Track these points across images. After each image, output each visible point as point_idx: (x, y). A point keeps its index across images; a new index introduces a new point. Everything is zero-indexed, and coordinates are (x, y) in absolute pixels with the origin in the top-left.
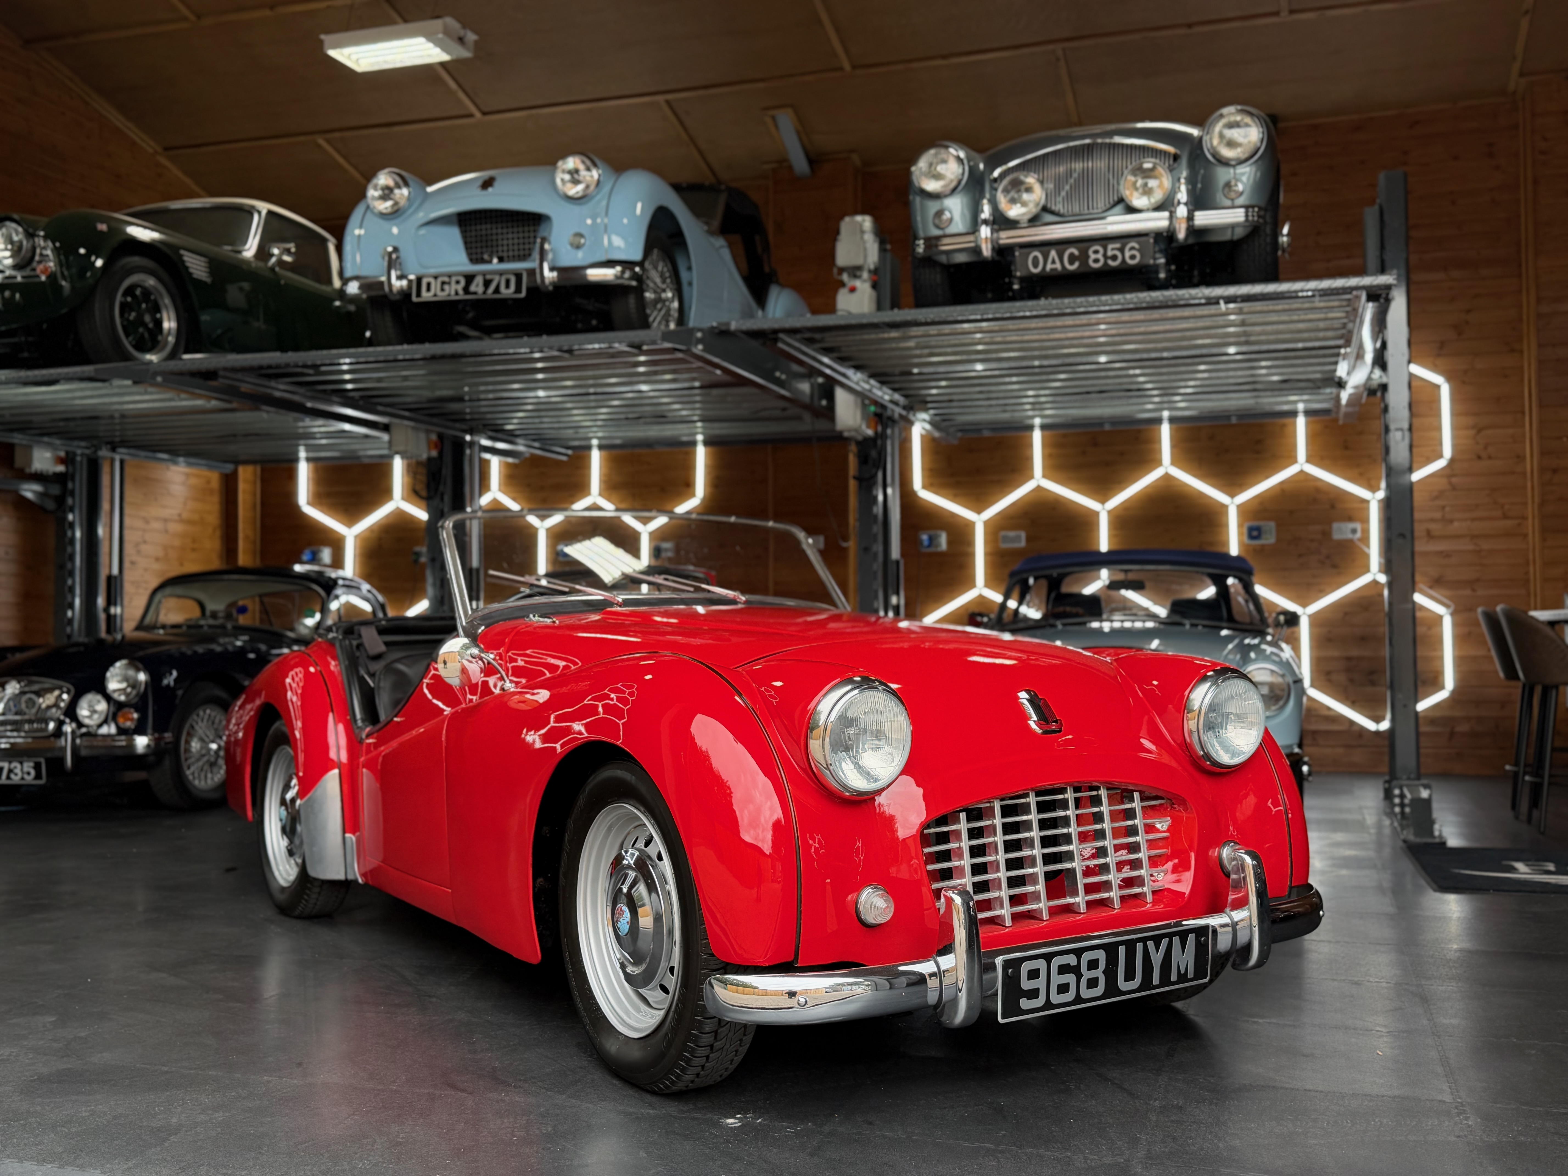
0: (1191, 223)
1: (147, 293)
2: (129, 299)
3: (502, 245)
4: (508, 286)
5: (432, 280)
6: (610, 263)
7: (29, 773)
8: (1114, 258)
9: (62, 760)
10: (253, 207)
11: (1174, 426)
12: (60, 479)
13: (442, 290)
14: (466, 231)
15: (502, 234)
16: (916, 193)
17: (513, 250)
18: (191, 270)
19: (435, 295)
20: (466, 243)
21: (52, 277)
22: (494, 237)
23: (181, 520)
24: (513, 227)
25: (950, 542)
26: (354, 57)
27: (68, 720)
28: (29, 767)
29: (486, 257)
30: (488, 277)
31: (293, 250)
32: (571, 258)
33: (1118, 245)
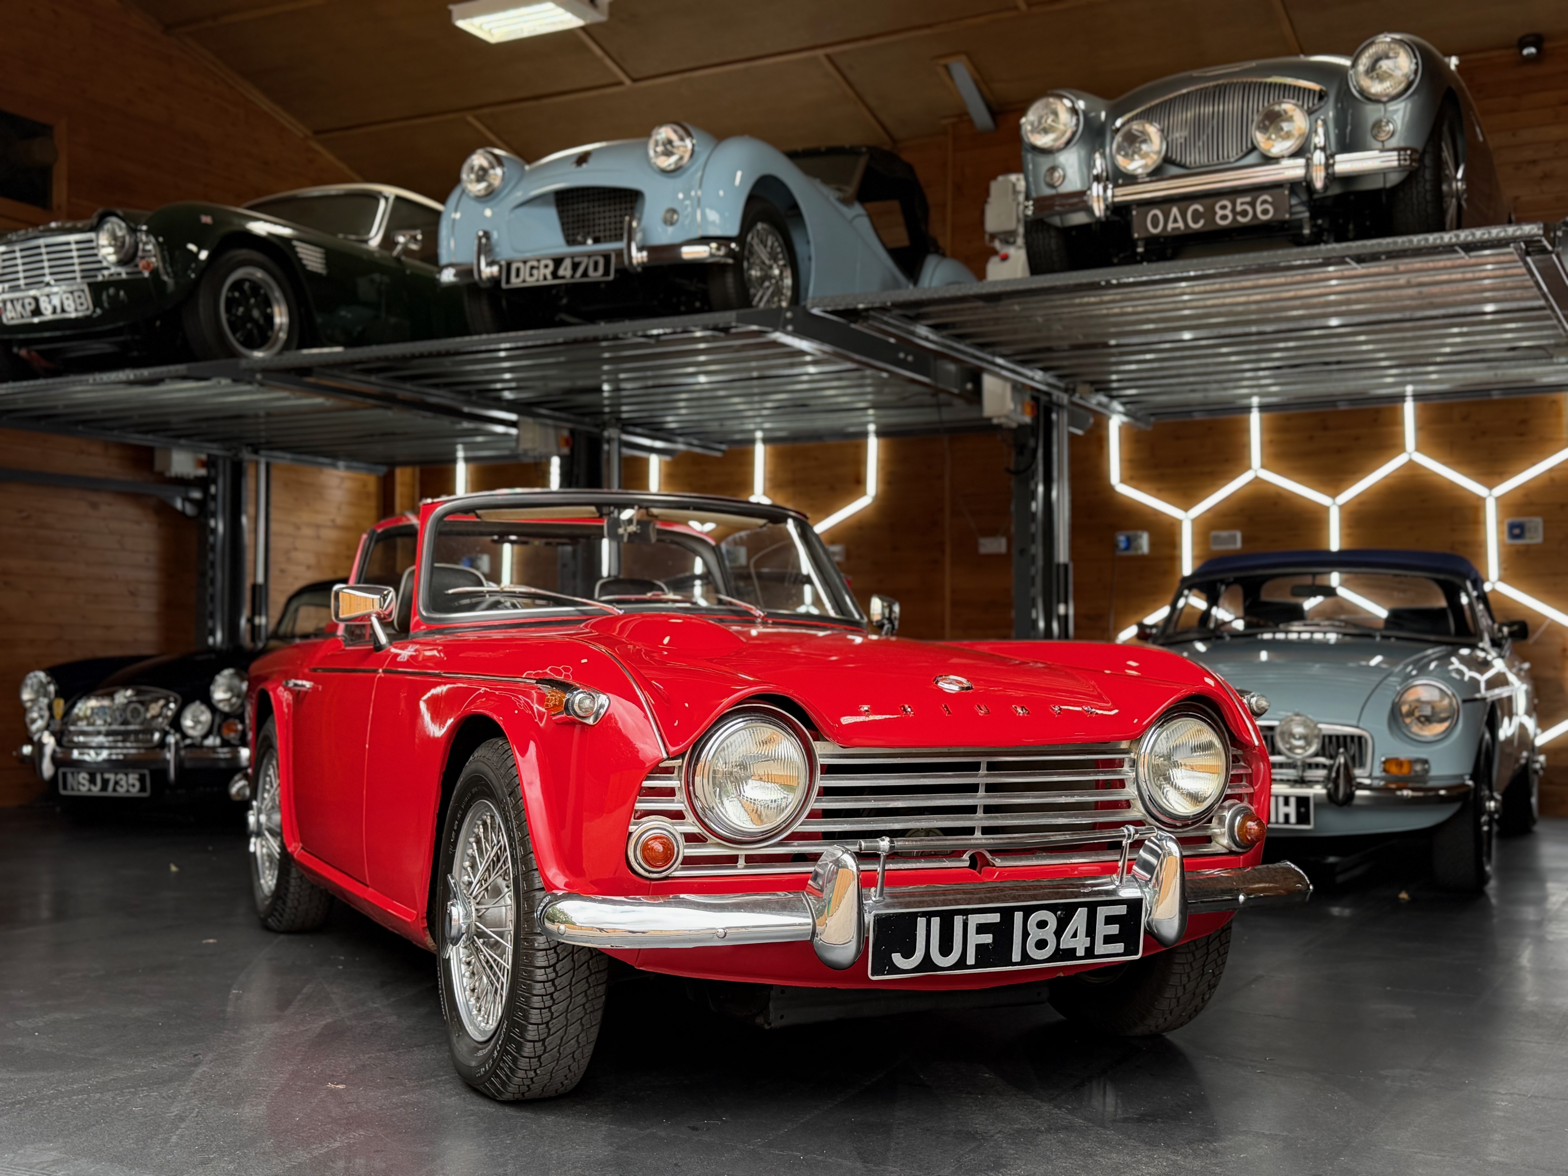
0: (1330, 171)
1: (256, 287)
2: (237, 294)
3: (599, 225)
4: (596, 269)
5: (521, 265)
6: (704, 240)
7: (133, 786)
8: (1244, 213)
9: (166, 771)
10: (380, 193)
11: (1420, 404)
12: (202, 483)
13: (531, 275)
14: (563, 211)
15: (599, 212)
16: (1027, 151)
17: (610, 230)
18: (305, 262)
19: (524, 281)
20: (563, 224)
21: (155, 272)
22: (591, 217)
23: (336, 527)
24: (610, 205)
25: (1152, 544)
26: (486, 27)
27: (172, 731)
28: (134, 779)
29: (579, 238)
30: (577, 260)
31: (419, 237)
32: (663, 236)
33: (1248, 199)
